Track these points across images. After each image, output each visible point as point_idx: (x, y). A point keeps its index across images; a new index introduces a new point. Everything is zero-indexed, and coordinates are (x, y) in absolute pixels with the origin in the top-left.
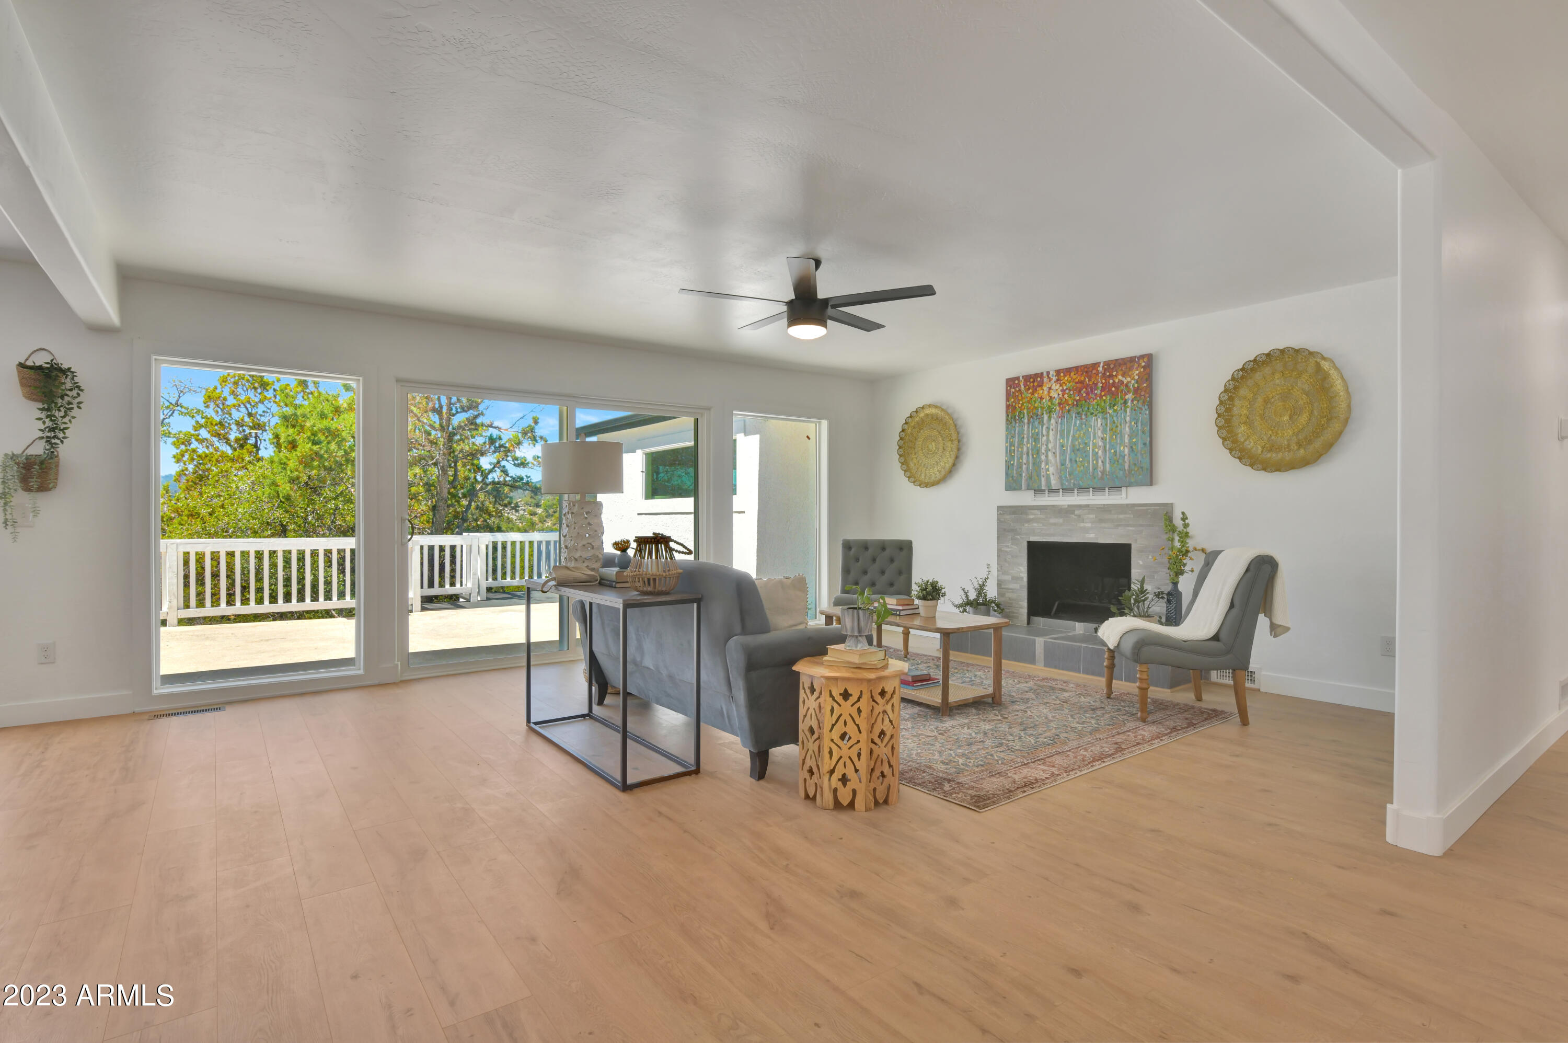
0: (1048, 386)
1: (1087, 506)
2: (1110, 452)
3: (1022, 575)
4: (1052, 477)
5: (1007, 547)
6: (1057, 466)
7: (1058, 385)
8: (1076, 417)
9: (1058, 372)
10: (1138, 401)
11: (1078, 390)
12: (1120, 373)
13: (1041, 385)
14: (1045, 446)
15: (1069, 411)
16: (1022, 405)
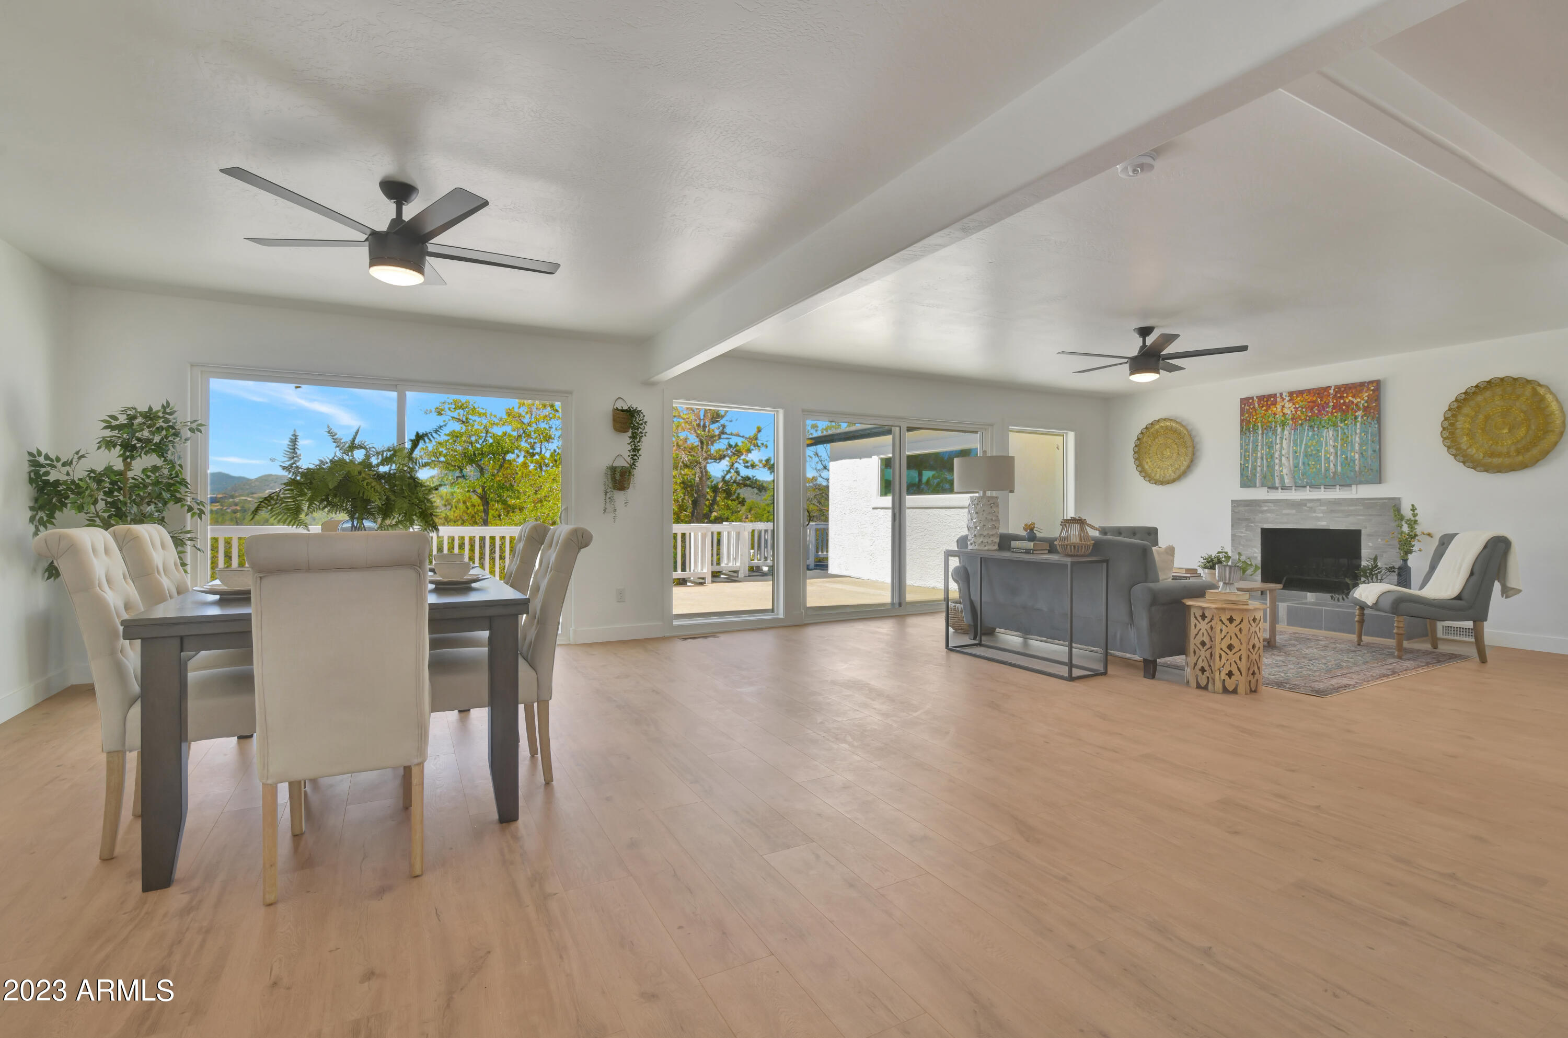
0: (1281, 404)
1: (1319, 500)
2: (1341, 458)
3: (1255, 555)
4: (1286, 477)
5: (1242, 533)
6: (1290, 468)
7: (1291, 404)
8: (1308, 429)
9: (1291, 394)
10: (1368, 417)
11: (1310, 408)
12: (1351, 395)
13: (1274, 403)
14: (1279, 452)
15: (1301, 424)
16: (1256, 419)
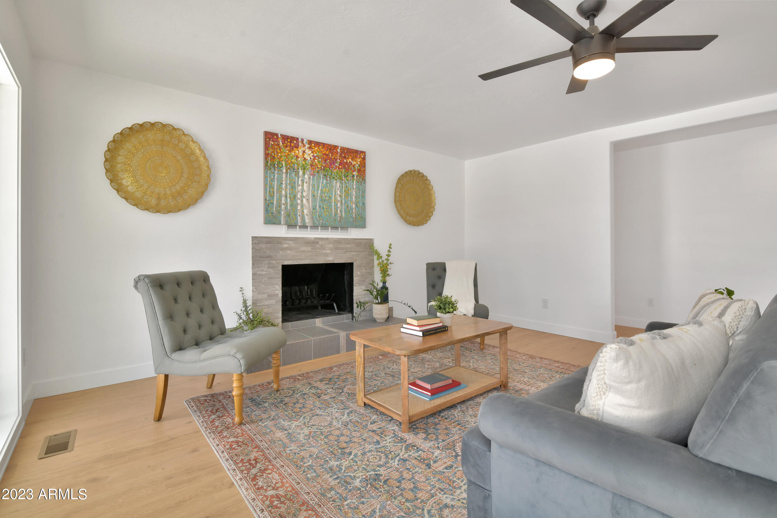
0: (302, 149)
1: (327, 239)
2: (345, 206)
4: (306, 217)
5: (263, 270)
6: (310, 210)
7: (310, 152)
8: (323, 178)
9: (310, 142)
10: (360, 178)
11: (324, 159)
12: (350, 157)
13: (297, 147)
14: (301, 194)
15: (318, 172)
16: (279, 156)
